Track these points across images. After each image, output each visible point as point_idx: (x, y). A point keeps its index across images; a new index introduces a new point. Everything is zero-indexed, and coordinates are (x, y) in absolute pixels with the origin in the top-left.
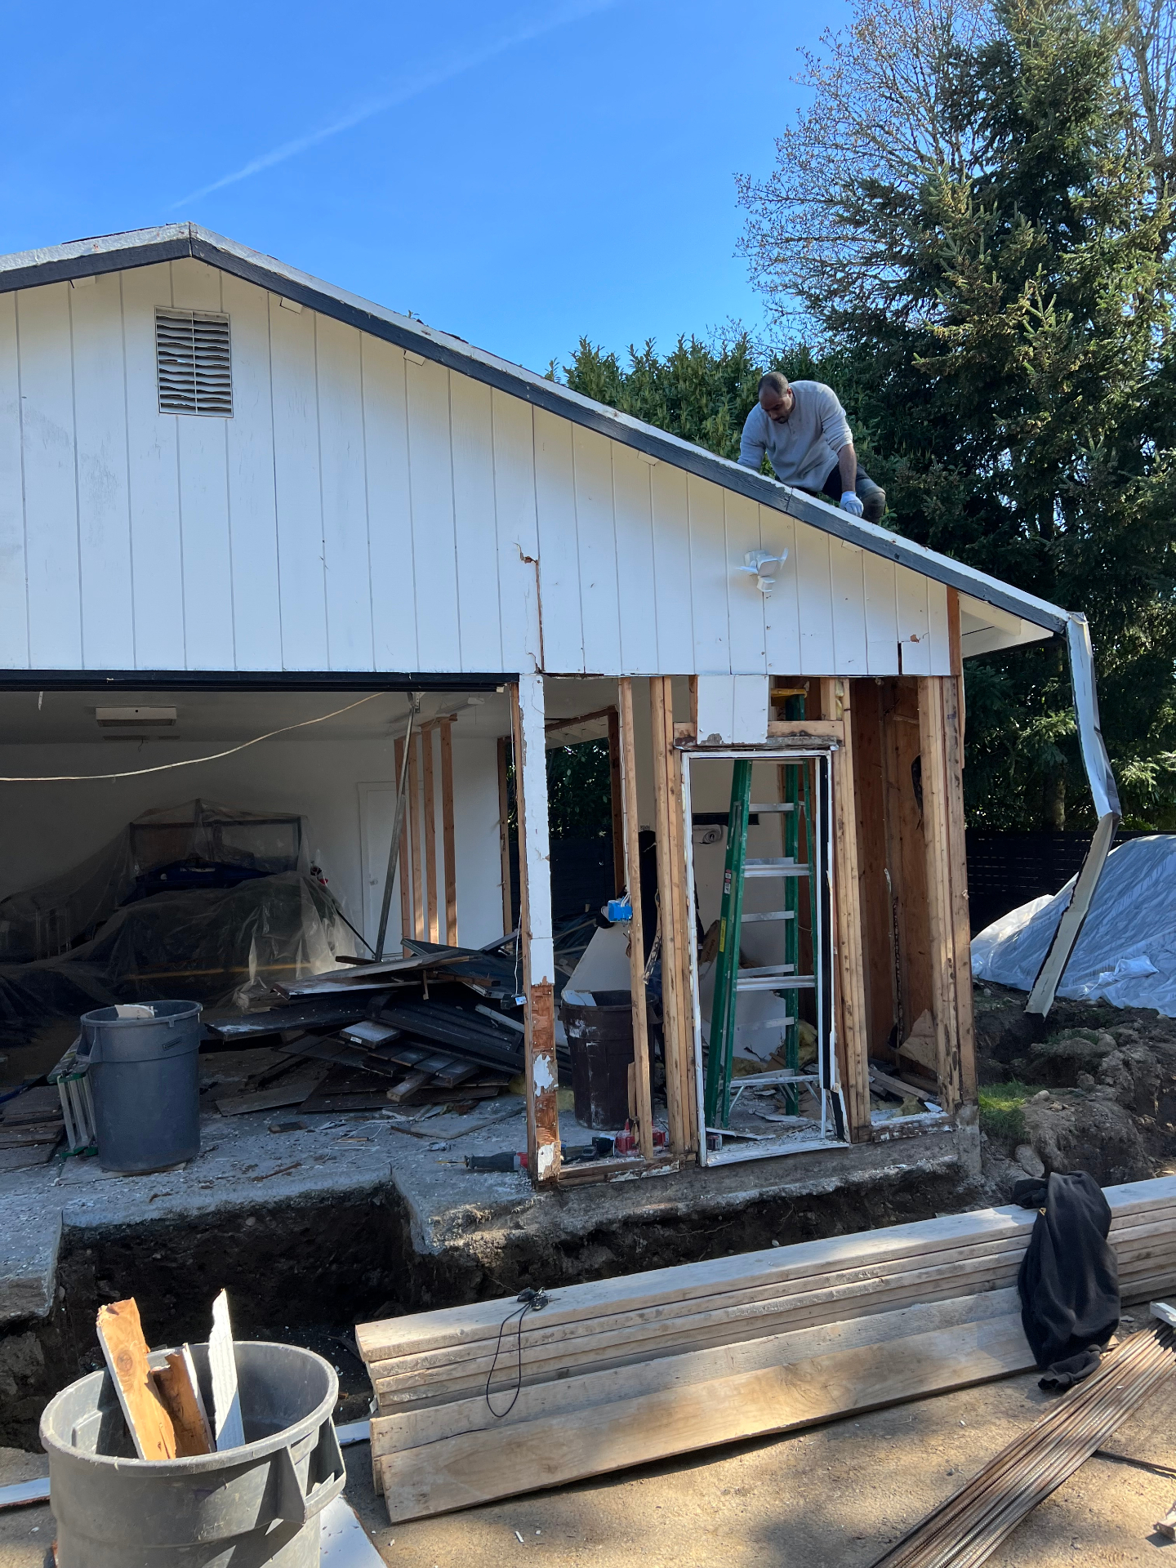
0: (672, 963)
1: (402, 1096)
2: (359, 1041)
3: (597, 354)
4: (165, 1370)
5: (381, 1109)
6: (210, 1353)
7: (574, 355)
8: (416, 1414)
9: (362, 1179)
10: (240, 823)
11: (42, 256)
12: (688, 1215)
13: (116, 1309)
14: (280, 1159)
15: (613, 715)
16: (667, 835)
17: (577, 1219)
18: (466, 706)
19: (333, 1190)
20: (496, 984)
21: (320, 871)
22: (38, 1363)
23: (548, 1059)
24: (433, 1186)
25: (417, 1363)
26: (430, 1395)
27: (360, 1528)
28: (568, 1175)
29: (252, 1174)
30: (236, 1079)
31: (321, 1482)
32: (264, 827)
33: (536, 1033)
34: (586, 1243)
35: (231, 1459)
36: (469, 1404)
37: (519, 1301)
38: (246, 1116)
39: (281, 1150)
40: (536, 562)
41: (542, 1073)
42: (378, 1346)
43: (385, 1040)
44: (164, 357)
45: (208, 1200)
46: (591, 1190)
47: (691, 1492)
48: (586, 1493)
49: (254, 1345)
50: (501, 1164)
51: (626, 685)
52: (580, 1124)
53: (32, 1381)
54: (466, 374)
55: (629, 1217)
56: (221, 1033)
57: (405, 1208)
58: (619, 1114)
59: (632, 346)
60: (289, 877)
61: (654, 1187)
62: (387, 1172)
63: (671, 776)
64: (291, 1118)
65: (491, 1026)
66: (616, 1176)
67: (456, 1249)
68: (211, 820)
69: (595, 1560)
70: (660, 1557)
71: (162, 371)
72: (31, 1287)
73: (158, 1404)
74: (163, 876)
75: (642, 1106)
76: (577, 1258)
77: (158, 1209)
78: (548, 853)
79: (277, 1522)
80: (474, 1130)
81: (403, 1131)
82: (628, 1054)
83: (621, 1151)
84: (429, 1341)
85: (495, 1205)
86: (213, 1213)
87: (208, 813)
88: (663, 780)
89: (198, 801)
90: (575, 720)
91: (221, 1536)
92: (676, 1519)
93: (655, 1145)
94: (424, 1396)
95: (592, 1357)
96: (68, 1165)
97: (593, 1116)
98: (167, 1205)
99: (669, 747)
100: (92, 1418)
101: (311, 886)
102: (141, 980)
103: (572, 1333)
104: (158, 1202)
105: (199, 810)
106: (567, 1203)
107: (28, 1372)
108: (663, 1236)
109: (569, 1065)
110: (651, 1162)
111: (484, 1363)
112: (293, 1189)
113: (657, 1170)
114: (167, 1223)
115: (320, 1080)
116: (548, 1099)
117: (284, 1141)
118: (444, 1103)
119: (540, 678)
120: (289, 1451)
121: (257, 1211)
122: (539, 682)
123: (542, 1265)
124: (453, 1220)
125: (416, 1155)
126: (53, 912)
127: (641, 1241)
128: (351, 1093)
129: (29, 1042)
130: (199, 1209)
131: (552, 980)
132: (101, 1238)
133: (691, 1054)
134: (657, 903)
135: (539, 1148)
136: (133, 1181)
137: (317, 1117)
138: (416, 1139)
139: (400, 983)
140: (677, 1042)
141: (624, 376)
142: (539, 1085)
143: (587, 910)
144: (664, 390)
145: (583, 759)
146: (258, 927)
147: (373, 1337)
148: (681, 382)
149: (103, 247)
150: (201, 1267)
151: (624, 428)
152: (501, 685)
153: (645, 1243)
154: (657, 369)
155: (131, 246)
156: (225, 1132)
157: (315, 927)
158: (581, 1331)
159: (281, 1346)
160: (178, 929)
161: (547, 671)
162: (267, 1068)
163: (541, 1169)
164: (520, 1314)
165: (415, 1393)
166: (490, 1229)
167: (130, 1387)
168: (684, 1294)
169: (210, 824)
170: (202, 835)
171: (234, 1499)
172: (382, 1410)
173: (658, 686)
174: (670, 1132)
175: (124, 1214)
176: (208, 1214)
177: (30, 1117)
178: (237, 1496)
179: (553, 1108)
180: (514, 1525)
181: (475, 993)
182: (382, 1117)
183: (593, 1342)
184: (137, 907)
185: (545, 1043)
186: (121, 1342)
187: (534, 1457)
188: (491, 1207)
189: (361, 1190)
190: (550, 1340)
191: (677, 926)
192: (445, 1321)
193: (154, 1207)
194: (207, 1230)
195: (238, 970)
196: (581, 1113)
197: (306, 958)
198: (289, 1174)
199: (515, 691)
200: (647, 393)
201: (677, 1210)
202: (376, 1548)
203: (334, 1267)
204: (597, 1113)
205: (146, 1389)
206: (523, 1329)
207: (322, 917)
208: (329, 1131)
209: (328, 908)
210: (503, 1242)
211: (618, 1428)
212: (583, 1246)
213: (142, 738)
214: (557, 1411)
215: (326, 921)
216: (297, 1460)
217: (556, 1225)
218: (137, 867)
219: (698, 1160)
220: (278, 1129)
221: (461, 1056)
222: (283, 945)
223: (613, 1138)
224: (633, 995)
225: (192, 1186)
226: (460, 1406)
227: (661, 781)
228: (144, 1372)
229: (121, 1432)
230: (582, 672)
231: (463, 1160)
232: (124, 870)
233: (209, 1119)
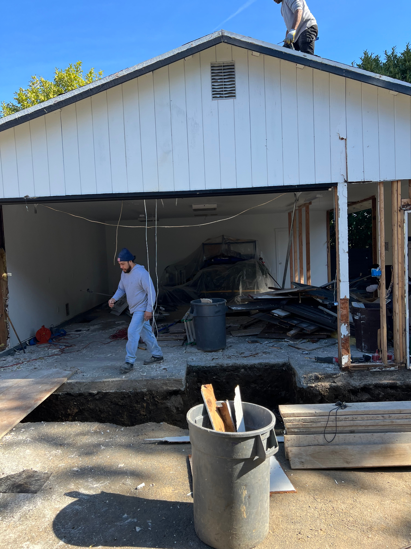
0: (397, 293)
1: (292, 335)
2: (277, 315)
3: (371, 56)
4: (221, 407)
5: (285, 339)
6: (235, 404)
7: (361, 59)
8: (299, 436)
9: (279, 360)
10: (237, 243)
11: (176, 51)
12: (402, 386)
13: (206, 386)
14: (252, 351)
15: (374, 200)
16: (397, 243)
17: (357, 382)
18: (315, 198)
19: (269, 363)
20: (326, 299)
21: (262, 259)
22: (182, 405)
23: (346, 325)
24: (304, 365)
25: (300, 420)
26: (304, 431)
27: (281, 468)
28: (354, 367)
29: (243, 355)
30: (237, 325)
31: (270, 448)
32: (244, 244)
33: (342, 316)
34: (360, 391)
35: (243, 435)
36: (318, 436)
37: (336, 405)
38: (240, 337)
39: (252, 349)
40: (345, 139)
41: (344, 330)
42: (286, 412)
43: (286, 315)
44: (214, 80)
45: (229, 362)
46: (362, 373)
47: (401, 480)
48: (360, 473)
49: (248, 404)
50: (328, 360)
51: (381, 185)
52: (358, 350)
53: (180, 409)
54: (320, 69)
55: (377, 384)
56: (232, 310)
57: (294, 372)
58: (374, 347)
59: (386, 51)
60: (252, 261)
61: (387, 374)
62: (288, 359)
63: (399, 220)
64: (255, 339)
65: (324, 314)
66: (372, 369)
67: (312, 387)
68: (227, 242)
69: (364, 495)
70: (389, 498)
71: (213, 85)
72: (179, 381)
73: (219, 417)
74: (213, 260)
75: (383, 345)
76: (356, 396)
77: (214, 363)
78: (347, 250)
79: (257, 457)
80: (318, 348)
81: (292, 347)
82: (378, 325)
83: (374, 361)
84: (304, 414)
85: (326, 374)
86: (231, 366)
87: (226, 240)
88: (396, 222)
89: (223, 236)
90: (358, 202)
91: (240, 458)
92: (396, 487)
93: (388, 359)
94: (302, 431)
95: (363, 428)
96: (188, 347)
97: (363, 347)
98: (217, 362)
99: (399, 209)
100: (200, 418)
101: (259, 264)
102: (207, 293)
103: (356, 418)
104: (214, 361)
105: (223, 238)
106: (353, 376)
107: (179, 407)
108: (391, 392)
109: (354, 328)
110: (387, 365)
111: (323, 424)
112: (256, 361)
113: (388, 369)
114: (217, 368)
115: (264, 328)
116: (346, 339)
117: (252, 346)
118: (307, 339)
119: (346, 184)
120: (261, 436)
121: (245, 367)
122: (345, 185)
123: (343, 396)
124: (311, 377)
125: (297, 355)
126: (181, 271)
127: (382, 393)
128: (274, 333)
129: (175, 310)
130: (227, 364)
131: (348, 297)
132: (198, 370)
133: (404, 327)
134: (392, 270)
135: (342, 356)
136: (207, 354)
137: (263, 339)
138: (297, 350)
139: (291, 297)
140: (398, 322)
141: (382, 64)
142: (343, 334)
143: (361, 275)
144: (399, 67)
145: (361, 218)
146: (242, 277)
147: (284, 409)
148: (407, 62)
149: (194, 44)
150: (228, 383)
151: (384, 81)
152: (330, 188)
153: (383, 394)
154: (397, 59)
155: (203, 42)
156: (234, 341)
157: (261, 278)
158: (359, 418)
159: (256, 405)
160: (218, 277)
161: (349, 181)
162: (246, 322)
163: (343, 363)
164: (336, 409)
165: (299, 429)
166: (324, 382)
167: (211, 410)
168: (401, 411)
169: (227, 243)
170: (224, 247)
171: (244, 448)
172: (288, 433)
173: (395, 185)
174: (394, 355)
175: (205, 363)
176: (229, 366)
177: (177, 332)
178: (245, 447)
179: (348, 343)
180: (334, 478)
181: (318, 301)
182: (285, 341)
183: (364, 423)
184: (205, 270)
185: (345, 320)
186: (208, 397)
187: (341, 457)
188: (324, 374)
189: (279, 364)
190: (347, 420)
191: (400, 279)
192: (309, 408)
193: (213, 362)
194: (229, 371)
195: (236, 291)
196: (358, 346)
197: (258, 288)
198: (255, 356)
199: (336, 190)
200: (392, 69)
201: (397, 383)
202: (287, 475)
203: (270, 388)
204: (365, 346)
205: (216, 412)
206: (337, 414)
207: (263, 274)
208: (267, 344)
209: (265, 272)
210: (329, 387)
211: (373, 454)
212: (359, 392)
213: (206, 215)
214: (350, 444)
215: (264, 276)
216: (263, 439)
217: (349, 384)
218: (205, 257)
219: (406, 366)
220: (250, 342)
221: (313, 323)
222: (250, 283)
223: (371, 356)
224: (381, 305)
225: (224, 357)
226: (315, 436)
227: (395, 222)
228: (215, 407)
229: (209, 423)
230: (363, 181)
231: (314, 358)
232: (201, 258)
233: (229, 337)
